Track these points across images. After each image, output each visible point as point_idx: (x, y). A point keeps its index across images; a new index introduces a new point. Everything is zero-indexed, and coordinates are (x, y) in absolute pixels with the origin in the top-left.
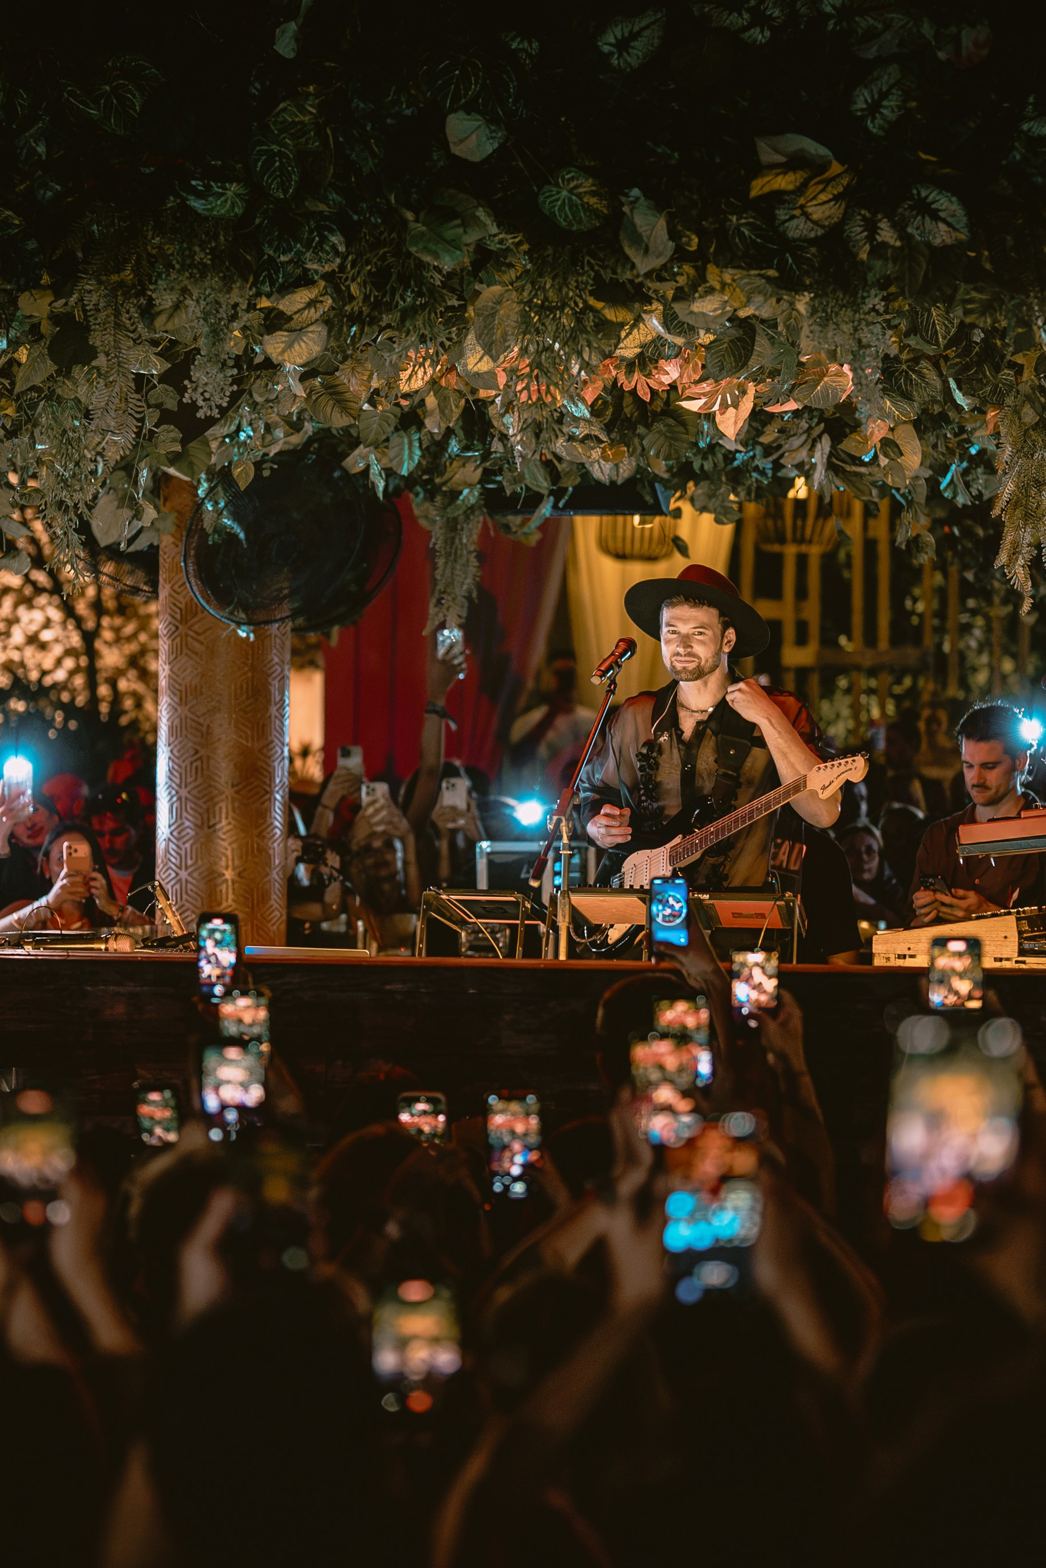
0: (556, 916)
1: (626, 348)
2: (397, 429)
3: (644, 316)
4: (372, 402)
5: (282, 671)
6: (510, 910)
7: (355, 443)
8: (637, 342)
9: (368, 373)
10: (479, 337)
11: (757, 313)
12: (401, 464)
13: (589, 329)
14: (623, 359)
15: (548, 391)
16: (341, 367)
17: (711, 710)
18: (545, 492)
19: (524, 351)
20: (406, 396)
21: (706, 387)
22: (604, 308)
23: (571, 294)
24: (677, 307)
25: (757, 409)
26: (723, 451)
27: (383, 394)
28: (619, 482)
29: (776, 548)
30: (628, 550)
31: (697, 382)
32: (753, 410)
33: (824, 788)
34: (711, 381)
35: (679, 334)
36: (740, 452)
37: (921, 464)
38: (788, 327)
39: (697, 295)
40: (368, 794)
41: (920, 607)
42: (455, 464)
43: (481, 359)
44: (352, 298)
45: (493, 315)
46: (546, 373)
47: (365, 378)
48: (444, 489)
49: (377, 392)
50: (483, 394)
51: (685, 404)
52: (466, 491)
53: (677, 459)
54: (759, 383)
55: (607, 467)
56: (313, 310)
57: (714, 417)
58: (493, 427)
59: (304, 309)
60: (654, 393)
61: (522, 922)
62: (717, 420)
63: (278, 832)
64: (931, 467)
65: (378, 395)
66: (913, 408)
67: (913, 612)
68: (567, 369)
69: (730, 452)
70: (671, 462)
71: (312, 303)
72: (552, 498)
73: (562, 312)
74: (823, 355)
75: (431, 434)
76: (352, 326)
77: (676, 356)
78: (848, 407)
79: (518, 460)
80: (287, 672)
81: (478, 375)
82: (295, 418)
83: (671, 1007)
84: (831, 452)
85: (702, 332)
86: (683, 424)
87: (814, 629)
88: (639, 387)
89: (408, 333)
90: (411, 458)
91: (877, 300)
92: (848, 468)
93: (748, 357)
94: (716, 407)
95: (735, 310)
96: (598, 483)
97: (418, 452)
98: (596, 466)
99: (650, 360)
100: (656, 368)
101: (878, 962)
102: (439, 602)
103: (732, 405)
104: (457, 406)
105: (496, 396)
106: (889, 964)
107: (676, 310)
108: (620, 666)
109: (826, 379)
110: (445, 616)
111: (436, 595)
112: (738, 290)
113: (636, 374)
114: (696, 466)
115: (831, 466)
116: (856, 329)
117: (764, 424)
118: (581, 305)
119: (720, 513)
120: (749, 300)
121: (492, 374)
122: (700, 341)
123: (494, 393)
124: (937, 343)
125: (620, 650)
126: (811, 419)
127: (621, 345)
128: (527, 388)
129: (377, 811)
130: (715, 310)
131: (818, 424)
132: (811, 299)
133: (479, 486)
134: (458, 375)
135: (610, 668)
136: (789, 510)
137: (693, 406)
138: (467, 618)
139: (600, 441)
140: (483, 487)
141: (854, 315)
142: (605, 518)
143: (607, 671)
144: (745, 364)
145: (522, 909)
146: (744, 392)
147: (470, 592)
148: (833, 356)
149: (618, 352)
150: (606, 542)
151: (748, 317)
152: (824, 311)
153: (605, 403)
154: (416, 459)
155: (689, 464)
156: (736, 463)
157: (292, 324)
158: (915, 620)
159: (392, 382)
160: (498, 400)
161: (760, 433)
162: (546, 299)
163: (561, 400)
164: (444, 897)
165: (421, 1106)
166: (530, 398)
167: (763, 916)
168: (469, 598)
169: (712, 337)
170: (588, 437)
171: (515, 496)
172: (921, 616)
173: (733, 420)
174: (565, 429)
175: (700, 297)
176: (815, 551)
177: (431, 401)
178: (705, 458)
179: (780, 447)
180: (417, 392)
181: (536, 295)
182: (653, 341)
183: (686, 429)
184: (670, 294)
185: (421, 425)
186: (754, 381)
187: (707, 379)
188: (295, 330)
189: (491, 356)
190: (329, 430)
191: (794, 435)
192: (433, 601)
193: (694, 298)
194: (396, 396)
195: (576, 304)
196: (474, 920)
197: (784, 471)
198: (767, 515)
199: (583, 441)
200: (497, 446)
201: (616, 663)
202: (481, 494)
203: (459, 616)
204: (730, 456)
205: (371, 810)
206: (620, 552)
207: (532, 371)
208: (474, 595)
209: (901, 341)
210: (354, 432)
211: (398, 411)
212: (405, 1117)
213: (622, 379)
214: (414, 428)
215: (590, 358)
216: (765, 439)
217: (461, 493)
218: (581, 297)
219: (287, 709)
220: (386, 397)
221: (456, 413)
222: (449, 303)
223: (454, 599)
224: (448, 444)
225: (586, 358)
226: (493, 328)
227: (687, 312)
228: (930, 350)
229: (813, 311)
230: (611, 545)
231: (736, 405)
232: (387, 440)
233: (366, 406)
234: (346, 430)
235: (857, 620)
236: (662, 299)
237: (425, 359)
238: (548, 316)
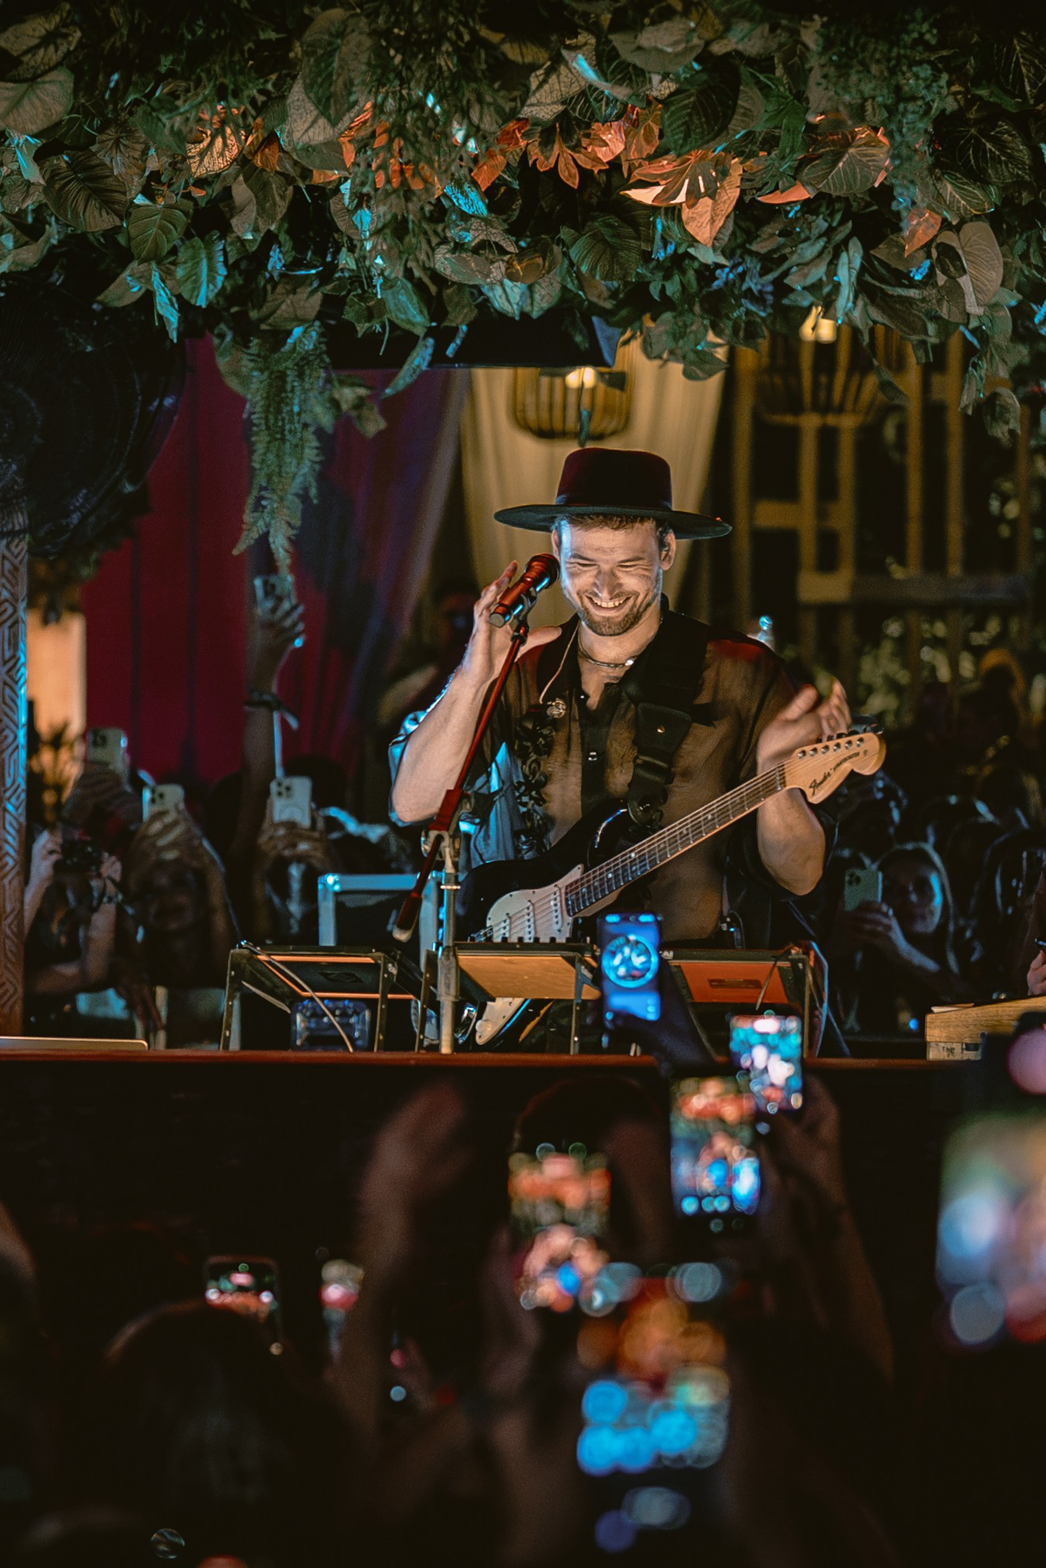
0: (435, 987)
1: (539, 104)
2: (188, 235)
3: (565, 53)
4: (148, 192)
5: (15, 611)
6: (367, 978)
7: (125, 257)
8: (556, 96)
9: (140, 147)
10: (308, 88)
11: (740, 47)
12: (196, 288)
13: (479, 74)
14: (537, 123)
15: (416, 173)
16: (99, 137)
17: (630, 662)
18: (420, 331)
19: (379, 109)
20: (201, 183)
21: (666, 164)
22: (503, 41)
23: (451, 20)
24: (617, 40)
25: (747, 199)
26: (696, 265)
27: (164, 179)
28: (535, 315)
29: (789, 419)
30: (558, 425)
31: (651, 158)
32: (740, 199)
33: (815, 785)
34: (672, 155)
35: (620, 83)
36: (723, 267)
37: (1003, 284)
38: (788, 70)
39: (647, 21)
40: (153, 801)
41: (1012, 510)
42: (280, 289)
43: (314, 122)
44: (112, 29)
45: (330, 54)
46: (413, 142)
47: (137, 155)
48: (264, 327)
49: (155, 176)
50: (318, 178)
51: (637, 194)
52: (297, 331)
53: (623, 278)
54: (748, 158)
55: (516, 290)
56: (52, 48)
57: (680, 211)
58: (338, 230)
59: (37, 47)
60: (584, 173)
61: (384, 996)
62: (684, 217)
63: (11, 862)
64: (1019, 289)
65: (159, 182)
66: (988, 194)
67: (1001, 518)
68: (447, 135)
69: (706, 266)
70: (616, 284)
71: (48, 39)
72: (431, 341)
73: (438, 48)
74: (844, 113)
75: (243, 242)
76: (113, 73)
77: (618, 117)
78: (885, 193)
79: (378, 282)
80: (21, 613)
81: (308, 149)
82: (30, 220)
83: (698, 1091)
84: (862, 265)
85: (656, 79)
86: (633, 223)
87: (847, 544)
88: (561, 165)
89: (198, 83)
90: (211, 280)
91: (925, 27)
92: (890, 290)
93: (728, 118)
94: (681, 198)
95: (708, 43)
96: (502, 316)
97: (222, 271)
98: (499, 291)
99: (579, 123)
100: (588, 136)
101: (933, 1054)
102: (258, 507)
103: (706, 194)
104: (283, 197)
105: (341, 181)
106: (951, 1058)
107: (615, 43)
108: (533, 599)
109: (852, 150)
110: (268, 525)
111: (255, 493)
112: (710, 12)
113: (556, 147)
114: (654, 290)
115: (862, 288)
116: (893, 72)
117: (760, 223)
118: (467, 37)
119: (692, 363)
120: (728, 28)
121: (334, 146)
122: (655, 93)
123: (336, 174)
124: (1023, 94)
125: (533, 574)
126: (832, 215)
127: (533, 100)
128: (383, 167)
129: (167, 828)
130: (675, 44)
131: (842, 222)
132: (823, 25)
133: (317, 323)
134: (281, 149)
135: (518, 601)
136: (806, 361)
137: (645, 196)
138: (302, 528)
139: (502, 251)
140: (324, 325)
141: (890, 51)
142: (521, 371)
143: (514, 606)
144: (724, 128)
145: (383, 975)
146: (724, 173)
147: (306, 489)
148: (859, 114)
149: (526, 112)
150: (524, 411)
151: (728, 54)
152: (845, 43)
153: (510, 190)
154: (220, 280)
155: (643, 286)
156: (717, 284)
157: (21, 70)
158: (1005, 531)
159: (178, 163)
160: (346, 188)
161: (751, 237)
162: (413, 29)
163: (440, 187)
164: (263, 958)
165: (241, 1279)
166: (388, 181)
167: (757, 985)
168: (304, 497)
169: (673, 87)
170: (484, 245)
171: (373, 338)
172: (1013, 524)
173: (707, 217)
174: (451, 233)
175: (653, 23)
176: (848, 423)
177: (241, 192)
178: (667, 277)
179: (784, 258)
180: (218, 175)
181: (397, 24)
182: (583, 93)
183: (637, 231)
184: (606, 18)
185: (226, 229)
186: (738, 155)
187: (667, 152)
188: (24, 81)
189: (329, 119)
190: (84, 235)
191: (807, 239)
192: (251, 501)
193: (643, 26)
194: (187, 182)
195: (460, 36)
196: (310, 993)
197: (792, 296)
198: (772, 369)
199: (476, 250)
200: (347, 260)
201: (528, 594)
202: (322, 335)
203: (289, 524)
204: (707, 273)
205: (157, 826)
206: (545, 426)
207: (391, 141)
208: (313, 492)
209: (967, 91)
210: (122, 240)
211: (189, 205)
212: (212, 1295)
213: (535, 153)
214: (216, 235)
215: (481, 119)
216: (760, 247)
217: (289, 333)
218: (466, 25)
219: (23, 670)
220: (170, 185)
221: (282, 207)
222: (262, 36)
223: (282, 499)
224: (268, 257)
225: (475, 120)
226: (330, 75)
227: (633, 47)
228: (1011, 104)
229: (828, 45)
230: (531, 415)
231: (712, 193)
232: (174, 251)
233: (140, 200)
234: (110, 234)
235: (914, 530)
236: (594, 29)
237: (223, 123)
238: (415, 56)
